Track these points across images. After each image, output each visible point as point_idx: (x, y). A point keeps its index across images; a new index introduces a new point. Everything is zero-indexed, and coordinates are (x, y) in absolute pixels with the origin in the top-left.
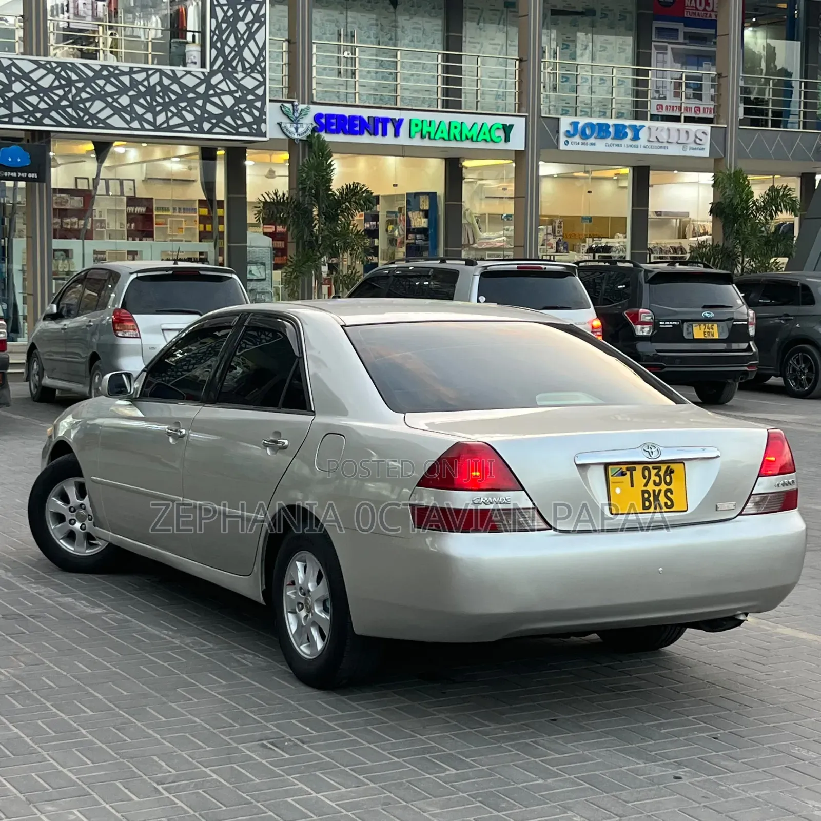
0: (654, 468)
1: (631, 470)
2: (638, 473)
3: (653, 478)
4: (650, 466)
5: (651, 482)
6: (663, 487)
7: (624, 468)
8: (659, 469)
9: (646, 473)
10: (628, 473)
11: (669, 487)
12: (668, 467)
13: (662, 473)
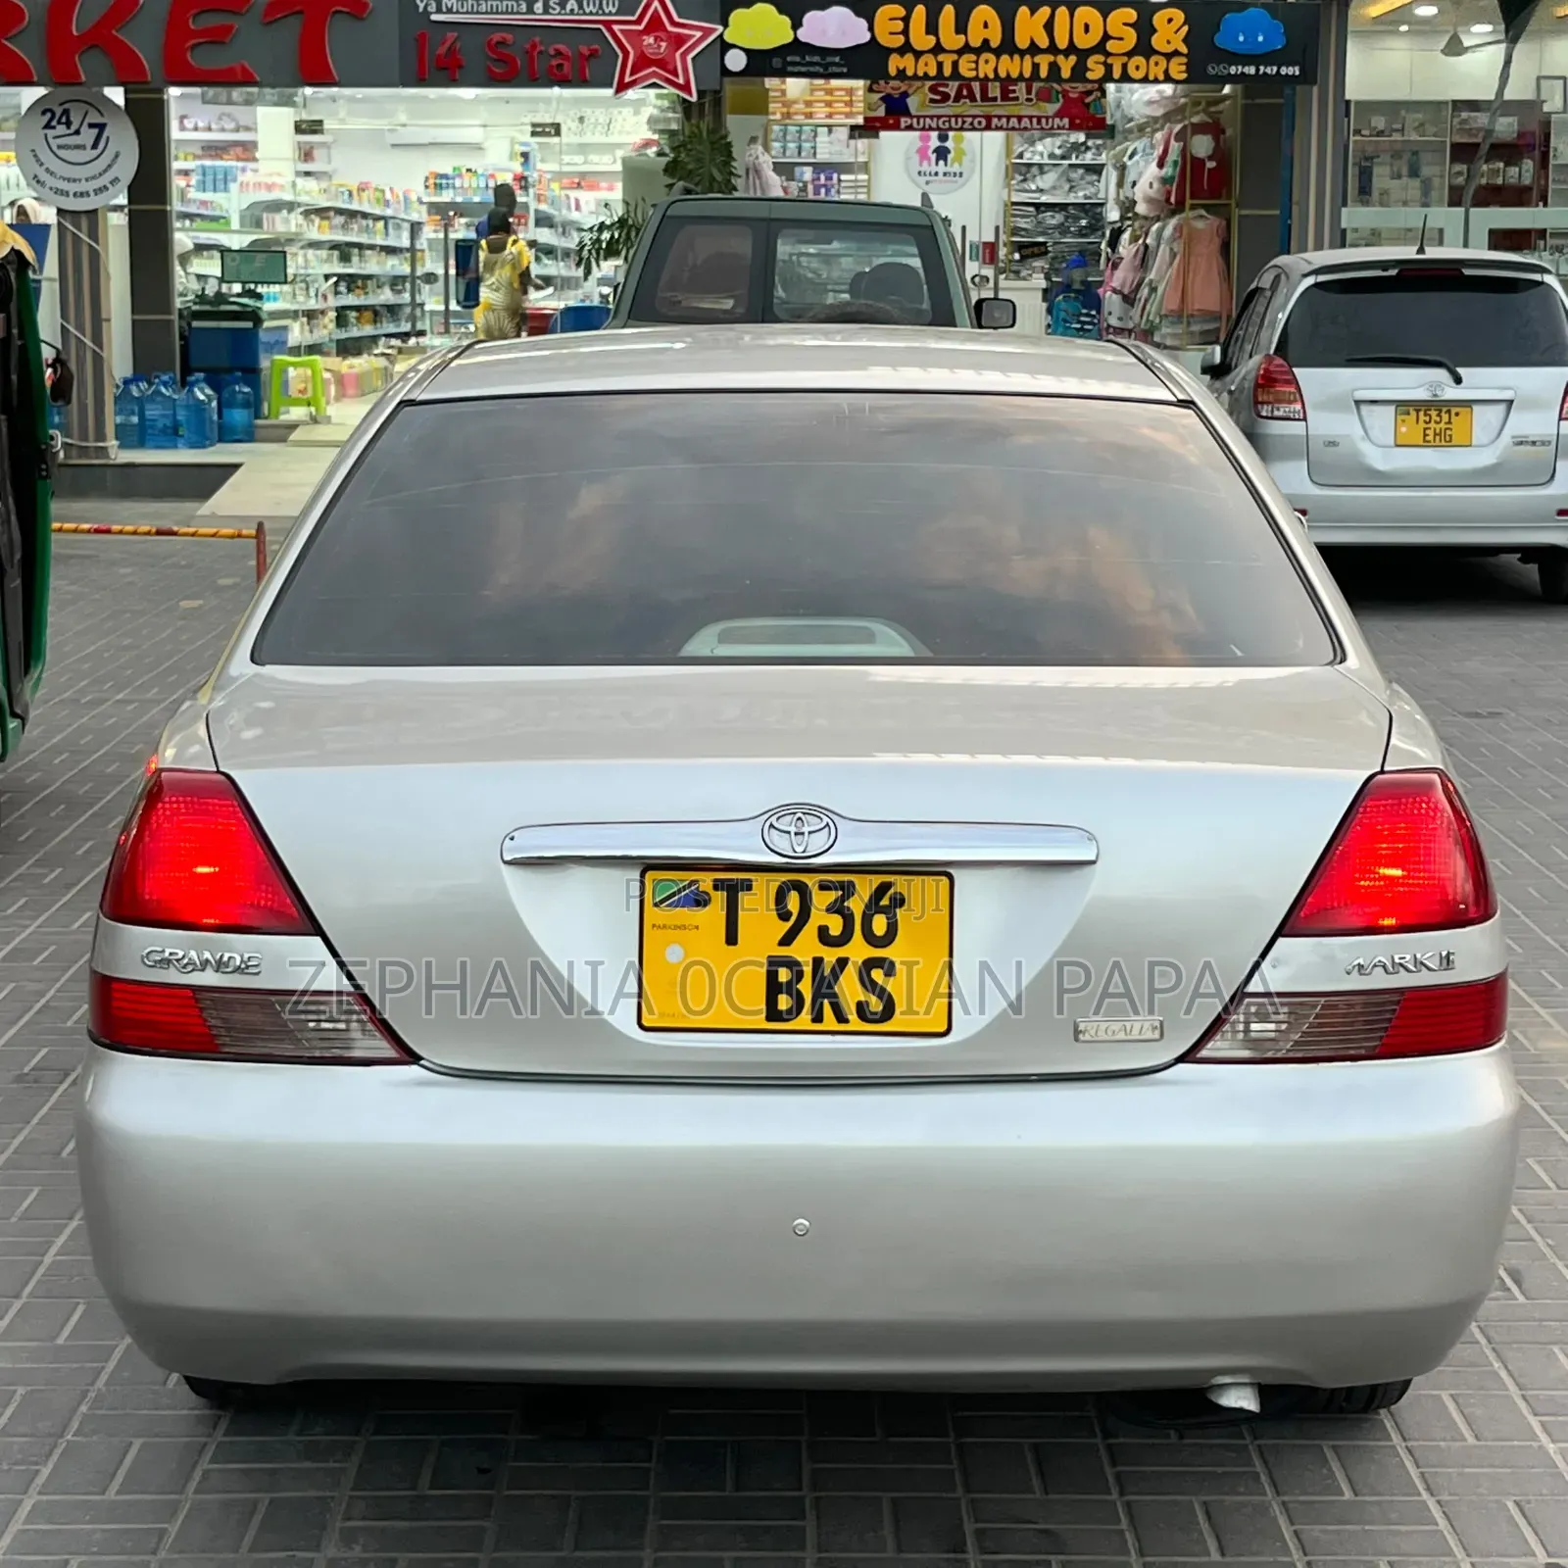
0: (824, 887)
1: (733, 892)
3: (819, 917)
4: (811, 881)
5: (809, 932)
6: (858, 950)
7: (706, 881)
8: (848, 890)
9: (793, 902)
10: (719, 898)
12: (883, 889)
13: (857, 905)
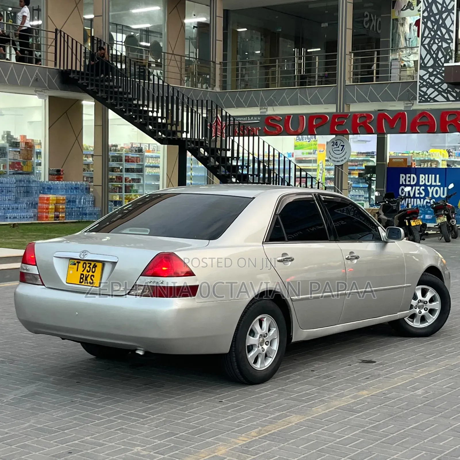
0: (88, 263)
2: (81, 265)
4: (87, 262)
6: (91, 273)
7: (76, 261)
8: (91, 264)
9: (84, 266)
10: (77, 264)
11: (93, 274)
12: (95, 264)
